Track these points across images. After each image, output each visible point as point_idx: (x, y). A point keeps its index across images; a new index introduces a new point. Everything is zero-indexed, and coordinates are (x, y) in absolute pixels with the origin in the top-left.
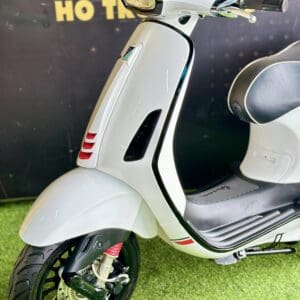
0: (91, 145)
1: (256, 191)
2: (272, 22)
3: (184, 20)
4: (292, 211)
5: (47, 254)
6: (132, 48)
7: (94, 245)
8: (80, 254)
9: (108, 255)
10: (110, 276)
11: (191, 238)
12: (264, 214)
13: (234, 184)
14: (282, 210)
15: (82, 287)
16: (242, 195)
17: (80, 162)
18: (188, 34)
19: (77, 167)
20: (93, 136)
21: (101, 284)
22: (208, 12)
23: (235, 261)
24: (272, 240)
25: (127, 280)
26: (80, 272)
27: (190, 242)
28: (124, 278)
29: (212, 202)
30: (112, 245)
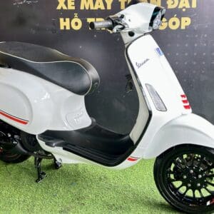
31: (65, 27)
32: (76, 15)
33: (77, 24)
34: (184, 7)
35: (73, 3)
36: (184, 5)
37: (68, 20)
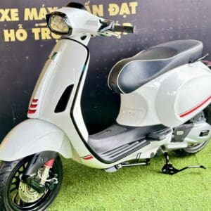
0: (35, 106)
1: (125, 132)
2: (130, 40)
3: (83, 38)
4: (145, 141)
5: (13, 166)
6: (56, 53)
7: (39, 160)
8: (31, 165)
9: (47, 167)
10: (48, 179)
11: (92, 155)
12: (130, 144)
13: (113, 128)
14: (140, 141)
15: (33, 184)
16: (118, 134)
17: (29, 115)
18: (86, 45)
19: (28, 118)
20: (36, 101)
21: (42, 183)
22: (96, 34)
23: (116, 170)
24: (135, 158)
25: (57, 182)
26: (31, 176)
27: (91, 158)
28: (55, 180)
29: (101, 138)
30: (49, 160)
31: (10, 38)
32: (20, 26)
33: (22, 35)
34: (125, 14)
35: (17, 15)
36: (125, 12)
37: (12, 31)
